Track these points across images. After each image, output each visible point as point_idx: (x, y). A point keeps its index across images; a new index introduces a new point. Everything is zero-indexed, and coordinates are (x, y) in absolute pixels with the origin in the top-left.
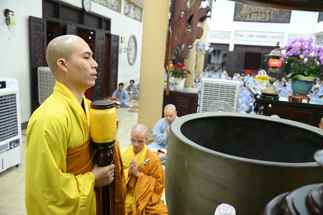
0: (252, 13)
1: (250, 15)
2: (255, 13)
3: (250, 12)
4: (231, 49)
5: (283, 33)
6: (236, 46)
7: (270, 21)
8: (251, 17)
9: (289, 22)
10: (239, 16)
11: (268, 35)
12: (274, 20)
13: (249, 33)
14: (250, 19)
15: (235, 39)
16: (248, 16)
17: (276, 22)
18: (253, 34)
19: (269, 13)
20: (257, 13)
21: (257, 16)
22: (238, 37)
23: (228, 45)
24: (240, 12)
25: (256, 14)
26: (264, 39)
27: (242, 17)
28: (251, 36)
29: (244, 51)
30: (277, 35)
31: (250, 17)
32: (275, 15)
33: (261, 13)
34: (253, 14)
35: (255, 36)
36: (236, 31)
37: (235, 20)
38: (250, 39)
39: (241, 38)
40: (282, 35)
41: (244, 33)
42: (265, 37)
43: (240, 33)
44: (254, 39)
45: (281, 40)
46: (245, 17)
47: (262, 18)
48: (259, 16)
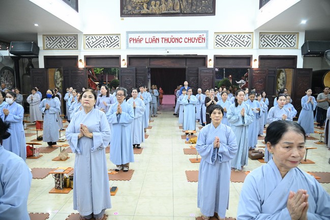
4: (124, 64)
5: (207, 32)
6: (131, 58)
7: (182, 13)
8: (150, 8)
9: (213, 13)
10: (130, 8)
12: (188, 11)
13: (151, 36)
14: (149, 11)
15: (127, 47)
16: (145, 5)
17: (192, 14)
18: (157, 36)
21: (160, 4)
22: (132, 44)
23: (117, 58)
26: (177, 45)
27: (135, 8)
28: (155, 40)
29: (146, 65)
30: (196, 36)
31: (148, 8)
35: (160, 40)
36: (128, 33)
37: (123, 14)
38: (154, 45)
39: (138, 45)
40: (205, 34)
41: (142, 36)
42: (178, 40)
43: (135, 36)
44: (160, 44)
45: (203, 45)
46: (140, 9)
47: (169, 7)
48: (163, 5)
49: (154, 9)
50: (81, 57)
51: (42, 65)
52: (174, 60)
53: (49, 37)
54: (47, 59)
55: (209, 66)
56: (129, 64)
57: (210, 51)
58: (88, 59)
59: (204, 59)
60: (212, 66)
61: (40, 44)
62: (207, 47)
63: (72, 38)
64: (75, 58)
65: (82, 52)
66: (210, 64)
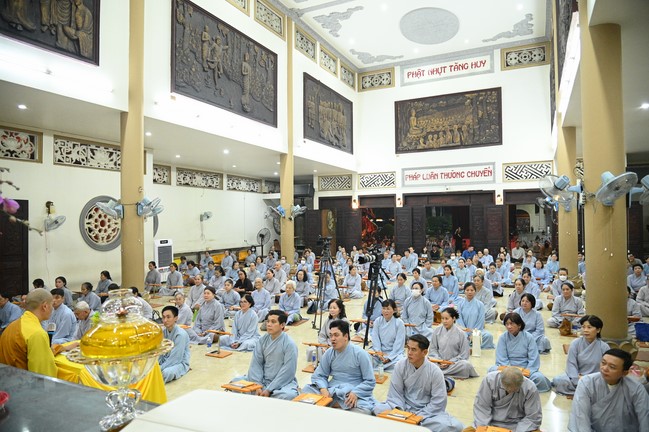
0: (429, 133)
1: (425, 138)
2: (433, 133)
3: (425, 133)
4: (399, 204)
5: (494, 164)
6: (406, 197)
7: (463, 145)
8: (427, 143)
9: (500, 143)
10: (405, 144)
11: (466, 170)
12: (470, 142)
13: (429, 171)
14: (426, 146)
15: (403, 185)
16: (421, 141)
17: (475, 145)
18: (436, 171)
19: (459, 129)
20: (437, 133)
21: (438, 138)
22: (409, 182)
24: (406, 135)
25: (436, 136)
26: (458, 180)
27: (410, 144)
28: (434, 176)
29: (423, 204)
30: (482, 169)
31: (424, 143)
32: (472, 131)
33: (444, 132)
34: (430, 136)
35: (439, 176)
36: (403, 170)
37: (398, 151)
38: (432, 181)
39: (414, 182)
40: (491, 167)
41: (419, 172)
42: (460, 175)
43: (412, 173)
44: (439, 180)
45: (490, 178)
46: (416, 144)
47: (447, 140)
48: (441, 138)
49: (431, 143)
50: (355, 197)
51: (316, 206)
52: (456, 197)
53: (323, 178)
54: (321, 200)
55: (497, 203)
56: (405, 203)
57: (499, 186)
58: (362, 199)
59: (491, 194)
60: (502, 203)
61: (316, 186)
62: (494, 181)
63: (346, 179)
64: (349, 199)
65: (356, 192)
66: (499, 201)
